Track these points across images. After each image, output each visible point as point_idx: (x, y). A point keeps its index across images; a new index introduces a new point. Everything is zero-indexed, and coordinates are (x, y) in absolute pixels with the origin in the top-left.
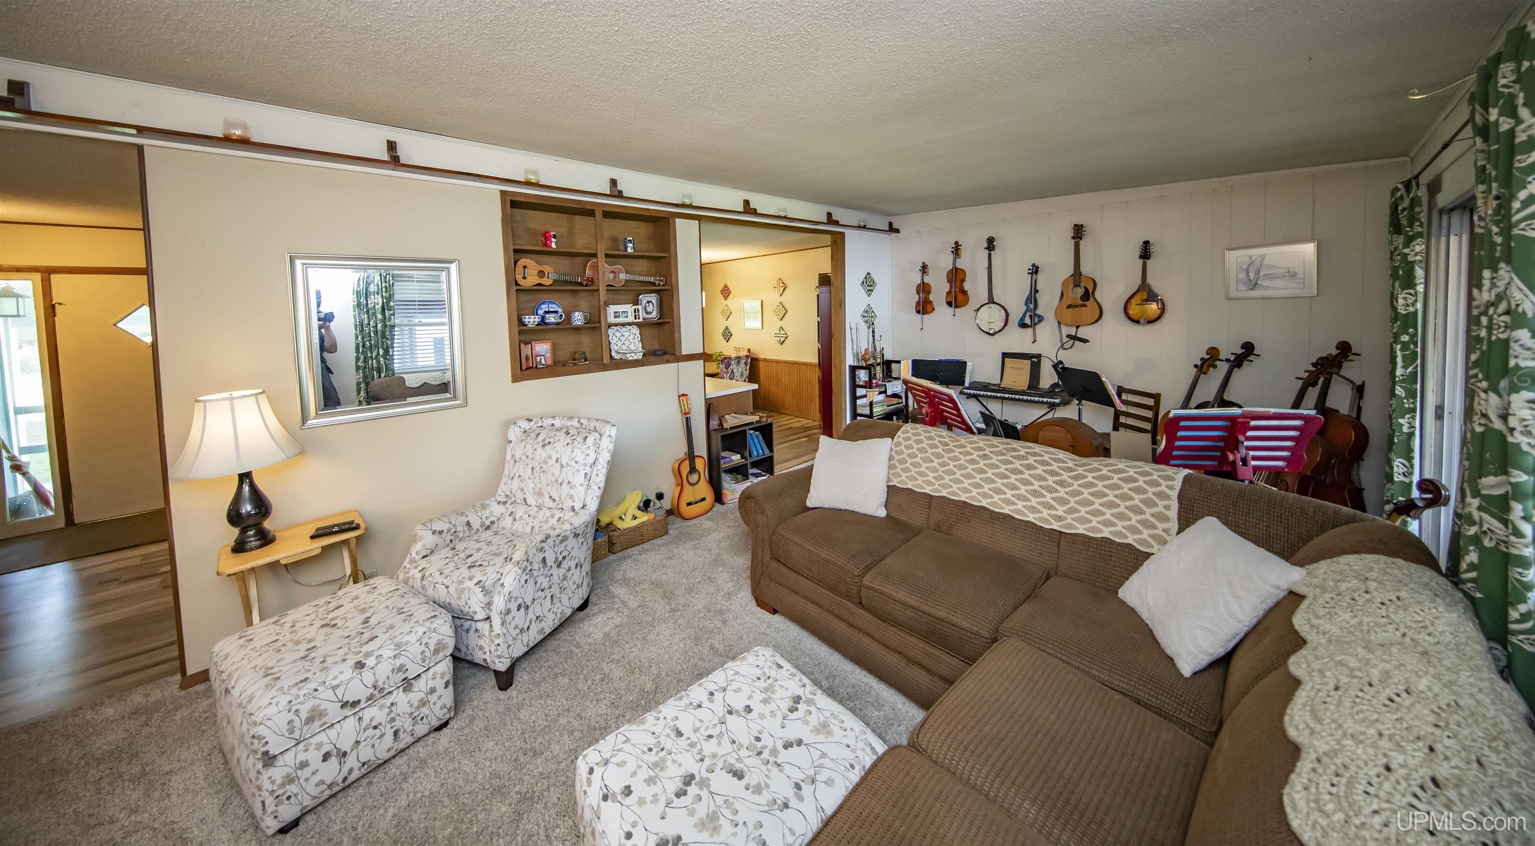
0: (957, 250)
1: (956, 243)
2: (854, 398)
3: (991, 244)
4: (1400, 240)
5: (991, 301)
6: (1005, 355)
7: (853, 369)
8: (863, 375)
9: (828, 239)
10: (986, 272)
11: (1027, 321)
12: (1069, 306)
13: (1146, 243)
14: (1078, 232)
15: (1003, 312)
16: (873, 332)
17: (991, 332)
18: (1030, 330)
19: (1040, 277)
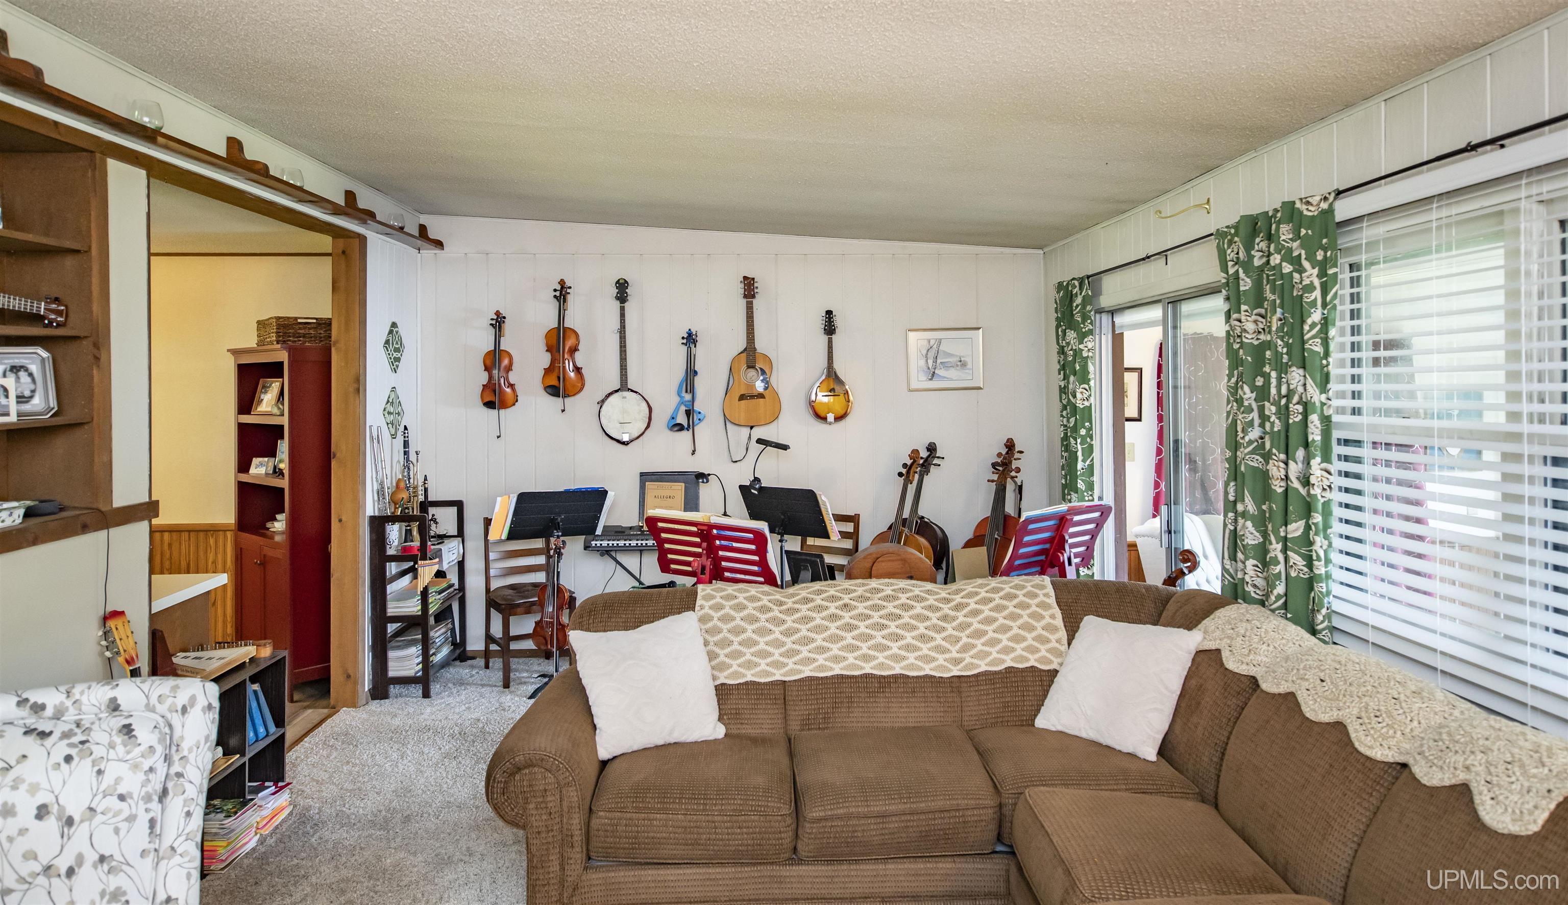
0: (562, 294)
1: (562, 283)
2: (379, 583)
3: (622, 290)
4: (1071, 335)
5: (624, 386)
6: (646, 477)
7: (378, 524)
8: (394, 533)
9: (325, 242)
10: (617, 337)
11: (682, 419)
12: (742, 397)
13: (829, 313)
14: (749, 287)
15: (644, 405)
16: (406, 444)
17: (626, 438)
18: (686, 435)
19: (700, 351)
